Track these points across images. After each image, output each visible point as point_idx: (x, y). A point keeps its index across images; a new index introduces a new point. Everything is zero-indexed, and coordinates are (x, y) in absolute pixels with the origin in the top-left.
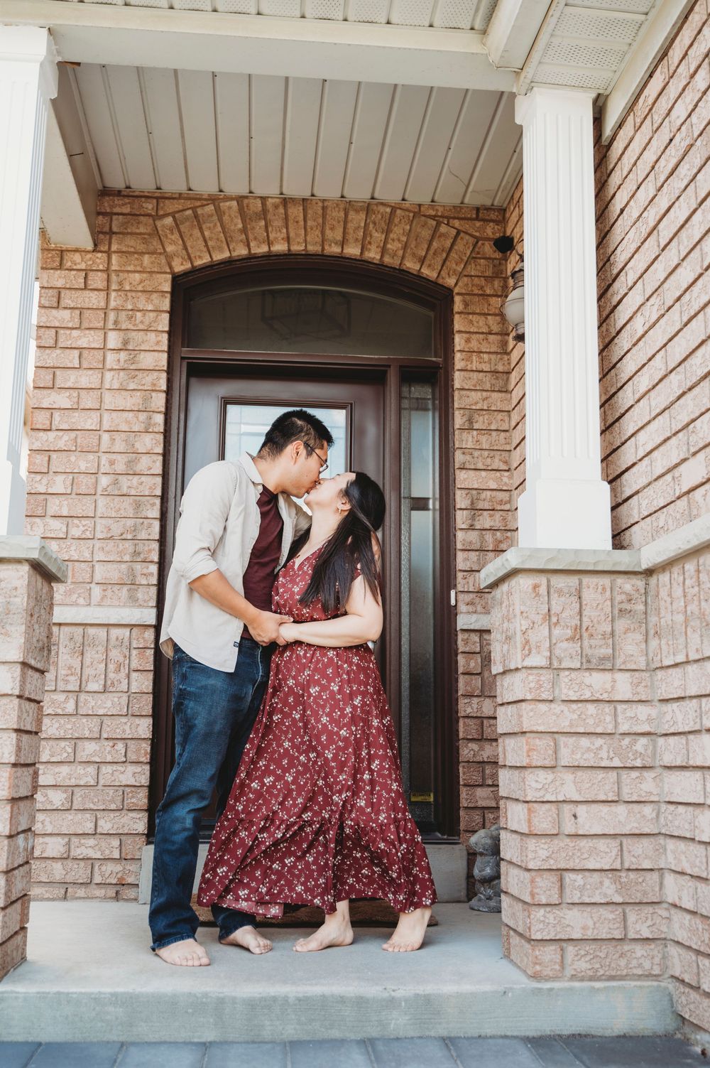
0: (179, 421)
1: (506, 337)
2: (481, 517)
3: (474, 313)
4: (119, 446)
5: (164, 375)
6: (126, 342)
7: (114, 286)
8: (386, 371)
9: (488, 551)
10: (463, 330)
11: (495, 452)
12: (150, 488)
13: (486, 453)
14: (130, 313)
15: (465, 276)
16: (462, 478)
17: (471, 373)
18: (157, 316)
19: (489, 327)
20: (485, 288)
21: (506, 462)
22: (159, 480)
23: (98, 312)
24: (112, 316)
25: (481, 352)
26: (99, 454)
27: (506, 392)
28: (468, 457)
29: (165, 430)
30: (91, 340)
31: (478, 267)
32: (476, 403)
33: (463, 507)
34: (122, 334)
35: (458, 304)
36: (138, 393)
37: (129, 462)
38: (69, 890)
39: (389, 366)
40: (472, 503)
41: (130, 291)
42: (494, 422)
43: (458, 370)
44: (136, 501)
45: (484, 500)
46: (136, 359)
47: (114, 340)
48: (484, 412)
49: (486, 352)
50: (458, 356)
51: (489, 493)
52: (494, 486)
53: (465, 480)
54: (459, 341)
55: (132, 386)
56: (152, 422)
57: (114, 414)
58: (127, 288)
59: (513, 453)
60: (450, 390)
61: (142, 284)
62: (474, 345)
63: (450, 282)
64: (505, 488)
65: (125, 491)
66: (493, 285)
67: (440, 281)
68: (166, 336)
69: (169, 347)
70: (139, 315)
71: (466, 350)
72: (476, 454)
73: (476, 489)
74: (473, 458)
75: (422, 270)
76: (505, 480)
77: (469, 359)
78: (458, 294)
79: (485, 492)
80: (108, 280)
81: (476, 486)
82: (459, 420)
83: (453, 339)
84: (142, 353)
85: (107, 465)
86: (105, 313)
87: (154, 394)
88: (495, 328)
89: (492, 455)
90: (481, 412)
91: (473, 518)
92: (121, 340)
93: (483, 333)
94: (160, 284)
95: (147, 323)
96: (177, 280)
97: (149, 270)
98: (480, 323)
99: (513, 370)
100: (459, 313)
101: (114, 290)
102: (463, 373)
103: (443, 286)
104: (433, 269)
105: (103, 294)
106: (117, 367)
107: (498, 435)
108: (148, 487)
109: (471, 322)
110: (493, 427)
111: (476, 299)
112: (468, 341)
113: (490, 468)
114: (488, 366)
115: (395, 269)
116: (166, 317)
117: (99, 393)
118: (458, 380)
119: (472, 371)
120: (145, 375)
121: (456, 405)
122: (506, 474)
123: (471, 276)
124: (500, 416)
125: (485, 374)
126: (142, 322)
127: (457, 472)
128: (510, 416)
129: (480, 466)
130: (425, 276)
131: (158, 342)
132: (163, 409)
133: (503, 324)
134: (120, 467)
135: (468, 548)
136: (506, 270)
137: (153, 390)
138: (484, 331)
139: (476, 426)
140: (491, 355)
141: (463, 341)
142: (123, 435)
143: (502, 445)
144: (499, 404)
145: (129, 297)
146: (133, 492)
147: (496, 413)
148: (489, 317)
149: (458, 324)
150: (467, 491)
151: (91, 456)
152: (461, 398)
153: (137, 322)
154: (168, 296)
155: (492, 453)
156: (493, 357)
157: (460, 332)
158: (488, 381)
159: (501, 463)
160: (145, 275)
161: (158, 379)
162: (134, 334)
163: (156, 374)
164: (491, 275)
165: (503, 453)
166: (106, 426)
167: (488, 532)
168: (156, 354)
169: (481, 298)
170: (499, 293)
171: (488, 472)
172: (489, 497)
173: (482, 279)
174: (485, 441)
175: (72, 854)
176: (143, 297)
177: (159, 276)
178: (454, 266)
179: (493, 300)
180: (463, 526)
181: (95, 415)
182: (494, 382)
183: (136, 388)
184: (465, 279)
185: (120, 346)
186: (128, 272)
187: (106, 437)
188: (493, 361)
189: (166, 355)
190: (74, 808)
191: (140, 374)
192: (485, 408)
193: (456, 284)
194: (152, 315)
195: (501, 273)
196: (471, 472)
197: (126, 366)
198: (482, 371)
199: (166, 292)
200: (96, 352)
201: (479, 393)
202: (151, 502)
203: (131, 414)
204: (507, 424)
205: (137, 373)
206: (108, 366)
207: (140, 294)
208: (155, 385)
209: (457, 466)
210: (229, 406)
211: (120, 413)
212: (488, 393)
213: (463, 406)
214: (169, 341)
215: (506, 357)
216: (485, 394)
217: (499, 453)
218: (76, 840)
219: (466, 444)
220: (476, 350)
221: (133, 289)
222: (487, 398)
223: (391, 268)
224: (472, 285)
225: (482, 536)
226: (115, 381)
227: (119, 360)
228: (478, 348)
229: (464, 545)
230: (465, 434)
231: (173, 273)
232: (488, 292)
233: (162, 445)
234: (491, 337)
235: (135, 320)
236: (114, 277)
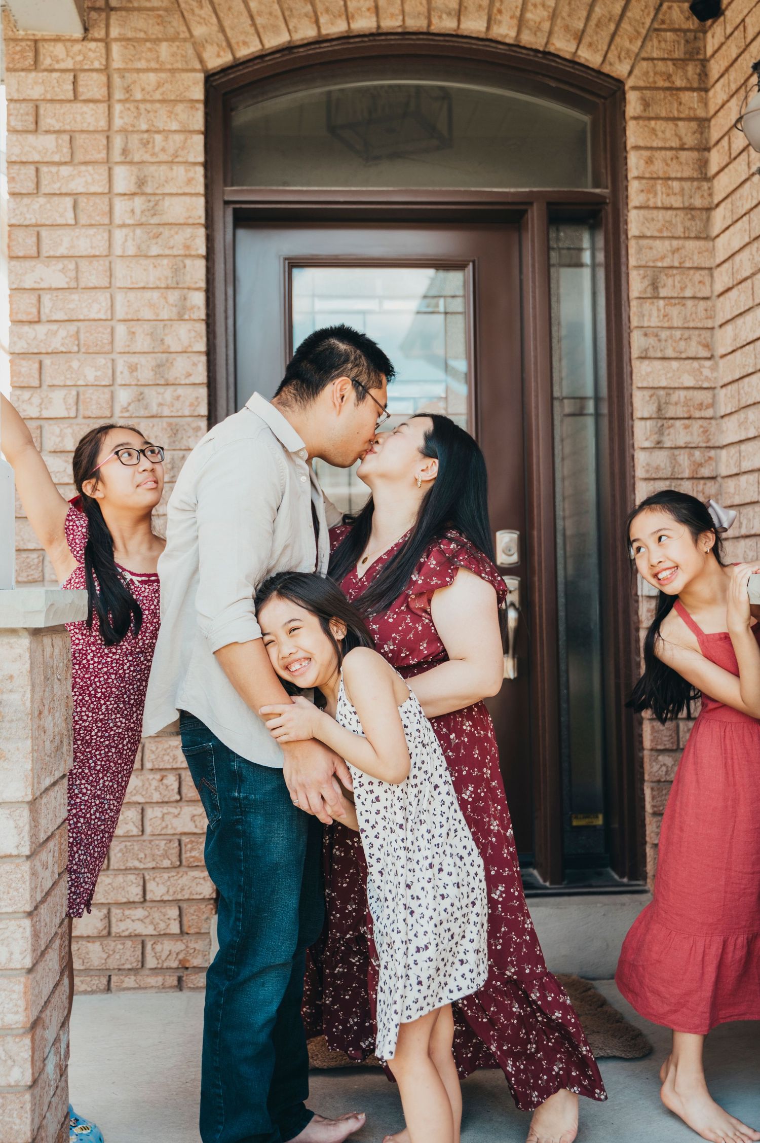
0: (226, 300)
1: (706, 153)
2: (672, 430)
3: (657, 118)
4: (142, 342)
5: (202, 232)
6: (141, 182)
7: (118, 95)
8: (526, 211)
9: (682, 479)
10: (641, 144)
11: (691, 332)
12: (191, 405)
13: (678, 334)
14: (146, 136)
15: (644, 59)
16: (644, 373)
17: (655, 212)
18: (186, 139)
19: (680, 139)
20: (674, 78)
21: (707, 346)
22: (203, 392)
23: (97, 136)
24: (118, 142)
25: (669, 179)
26: (113, 356)
27: (707, 238)
28: (652, 341)
29: (208, 315)
30: (89, 179)
31: (663, 45)
32: (662, 258)
33: (646, 415)
34: (134, 169)
35: (633, 104)
36: (165, 261)
37: (159, 366)
38: (114, 979)
39: (531, 204)
40: (659, 409)
41: (144, 101)
42: (689, 285)
43: (636, 208)
44: (170, 425)
45: (676, 404)
46: (157, 208)
47: (123, 179)
48: (675, 271)
49: (676, 179)
50: (634, 187)
51: (682, 393)
52: (691, 383)
53: (648, 374)
54: (635, 163)
55: (155, 250)
56: (188, 304)
57: (132, 295)
58: (139, 96)
59: (718, 333)
60: (623, 237)
61: (161, 90)
62: (659, 167)
63: (620, 69)
64: (706, 385)
65: (154, 410)
66: (686, 72)
67: (606, 69)
68: (200, 171)
69: (207, 186)
70: (158, 138)
71: (647, 175)
72: (664, 334)
73: (664, 388)
74: (659, 340)
75: (580, 53)
76: (706, 372)
77: (652, 190)
78: (634, 88)
79: (677, 392)
80: (109, 86)
81: (663, 383)
82: (636, 284)
83: (626, 158)
84: (167, 198)
85: (126, 372)
86: (108, 137)
87: (188, 262)
88: (690, 141)
89: (686, 336)
90: (670, 272)
91: (661, 431)
92: (133, 179)
93: (671, 149)
94: (187, 88)
95: (171, 151)
96: (211, 79)
97: (169, 67)
98: (667, 133)
99: (718, 205)
100: (635, 118)
101: (120, 101)
102: (642, 212)
103: (608, 76)
104: (596, 51)
105: (103, 107)
106: (130, 222)
107: (696, 306)
108: (187, 403)
109: (654, 131)
110: (688, 293)
111: (660, 95)
112: (650, 161)
113: (684, 356)
114: (679, 198)
115: (537, 51)
116: (200, 140)
117: (107, 264)
118: (635, 222)
119: (657, 208)
120: (173, 232)
121: (632, 262)
122: (708, 363)
123: (653, 59)
124: (697, 276)
125: (674, 212)
126: (163, 150)
127: (636, 364)
128: (712, 276)
129: (670, 353)
130: (582, 61)
131: (189, 181)
132: (203, 284)
133: (702, 133)
134: (146, 375)
135: (654, 476)
136: (705, 47)
137: (186, 256)
138: (673, 145)
139: (663, 293)
140: (683, 183)
141: (642, 162)
142: (147, 327)
143: (701, 320)
144: (695, 257)
145: (143, 111)
146: (166, 412)
147: (692, 272)
148: (680, 123)
149: (634, 134)
150: (651, 392)
151: (101, 360)
152: (640, 250)
153: (157, 149)
154: (201, 107)
155: (687, 333)
156: (687, 185)
157: (637, 148)
158: (679, 221)
159: (700, 348)
160: (163, 75)
161: (193, 237)
162: (152, 169)
163: (189, 231)
164: (682, 56)
165: (703, 332)
166: (120, 313)
167: (682, 451)
168: (187, 199)
169: (668, 93)
170: (695, 85)
171: (682, 362)
172: (682, 399)
173: (670, 63)
174: (676, 316)
175: (114, 930)
176: (163, 110)
177: (185, 75)
178: (627, 44)
179: (686, 96)
180: (647, 444)
181: (103, 298)
182: (688, 224)
183: (161, 252)
184: (644, 64)
185: (133, 188)
186: (138, 71)
187: (121, 329)
188: (687, 192)
189: (202, 201)
190: (111, 867)
191: (166, 232)
192: (676, 264)
193: (630, 73)
194: (179, 138)
195: (698, 53)
196: (657, 364)
197: (144, 220)
198: (671, 208)
199: (197, 101)
200: (97, 199)
201: (667, 243)
202: (194, 425)
203: (156, 295)
204: (708, 288)
205: (161, 229)
206: (117, 220)
207: (158, 105)
208: (187, 247)
209: (635, 353)
210: (296, 272)
211: (139, 294)
212: (681, 242)
213: (643, 263)
214: (206, 177)
215: (705, 185)
216: (675, 243)
217: (697, 332)
218: (118, 911)
219: (649, 320)
220: (661, 175)
221: (148, 97)
222: (678, 249)
223: (531, 49)
224: (655, 73)
225: (674, 458)
226: (130, 243)
227: (133, 211)
228: (665, 172)
229: (647, 471)
230: (647, 305)
231: (205, 71)
232: (679, 83)
233: (205, 339)
234: (684, 155)
235: (153, 147)
236: (117, 80)
